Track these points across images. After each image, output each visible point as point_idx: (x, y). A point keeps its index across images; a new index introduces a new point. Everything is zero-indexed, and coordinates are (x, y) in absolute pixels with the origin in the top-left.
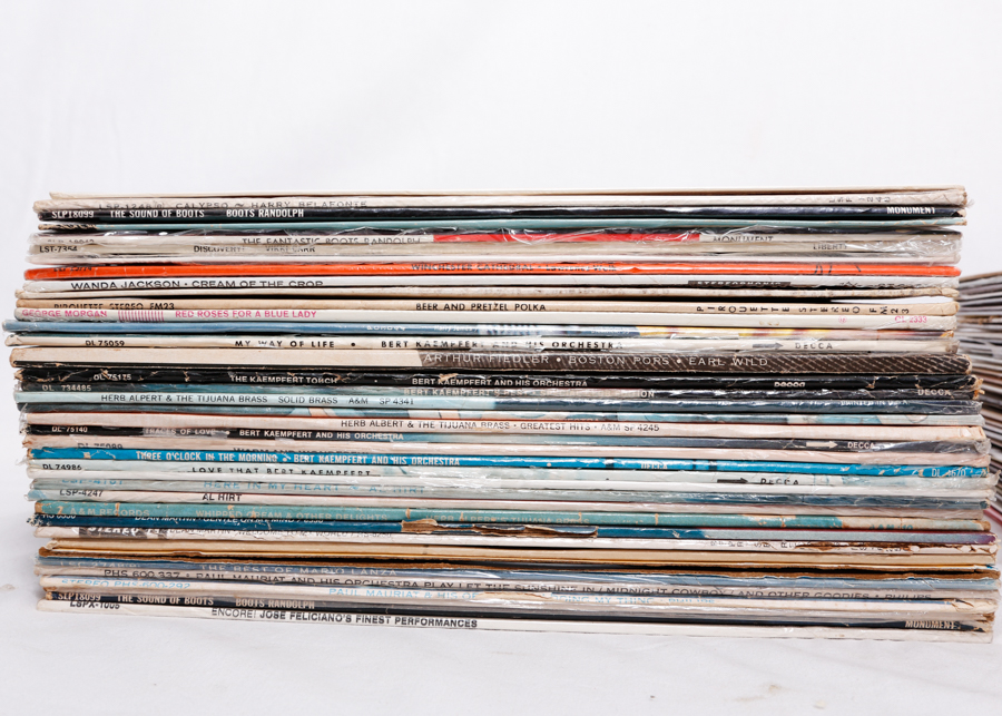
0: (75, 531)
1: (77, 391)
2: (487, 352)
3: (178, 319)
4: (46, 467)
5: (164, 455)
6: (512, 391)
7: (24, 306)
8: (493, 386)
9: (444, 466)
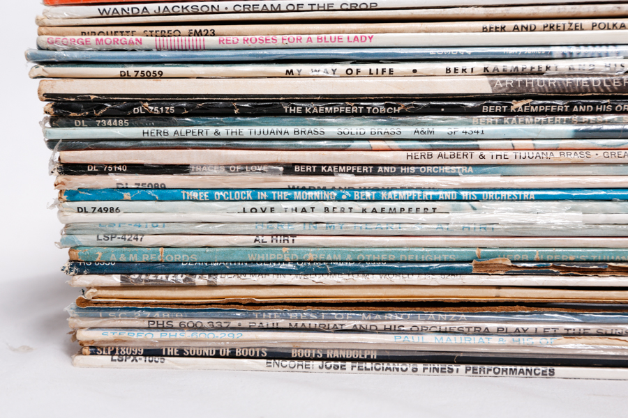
0: (116, 279)
1: (113, 126)
2: (563, 76)
3: (221, 46)
4: (81, 210)
5: (212, 194)
6: (591, 118)
7: (47, 34)
8: (570, 113)
9: (518, 200)
